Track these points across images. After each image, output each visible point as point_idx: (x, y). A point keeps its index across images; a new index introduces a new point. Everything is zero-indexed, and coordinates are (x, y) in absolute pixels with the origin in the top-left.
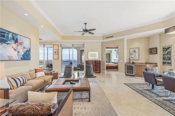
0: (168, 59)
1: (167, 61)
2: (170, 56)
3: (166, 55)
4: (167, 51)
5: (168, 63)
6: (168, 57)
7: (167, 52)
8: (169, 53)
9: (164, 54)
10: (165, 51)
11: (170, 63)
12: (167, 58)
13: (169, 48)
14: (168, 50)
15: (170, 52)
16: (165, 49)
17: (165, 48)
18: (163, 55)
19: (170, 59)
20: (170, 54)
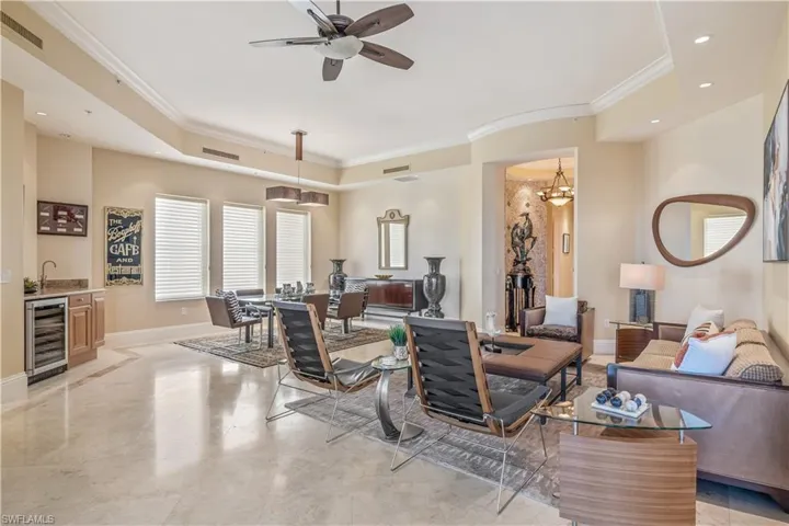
0: (131, 260)
1: (126, 270)
2: (140, 250)
3: (122, 245)
4: (128, 230)
5: (129, 276)
6: (130, 252)
7: (125, 233)
8: (135, 238)
9: (113, 241)
10: (120, 230)
11: (138, 277)
12: (125, 257)
13: (135, 219)
14: (131, 229)
15: (139, 235)
16: (119, 222)
17: (121, 218)
18: (110, 243)
19: (137, 261)
20: (139, 243)
